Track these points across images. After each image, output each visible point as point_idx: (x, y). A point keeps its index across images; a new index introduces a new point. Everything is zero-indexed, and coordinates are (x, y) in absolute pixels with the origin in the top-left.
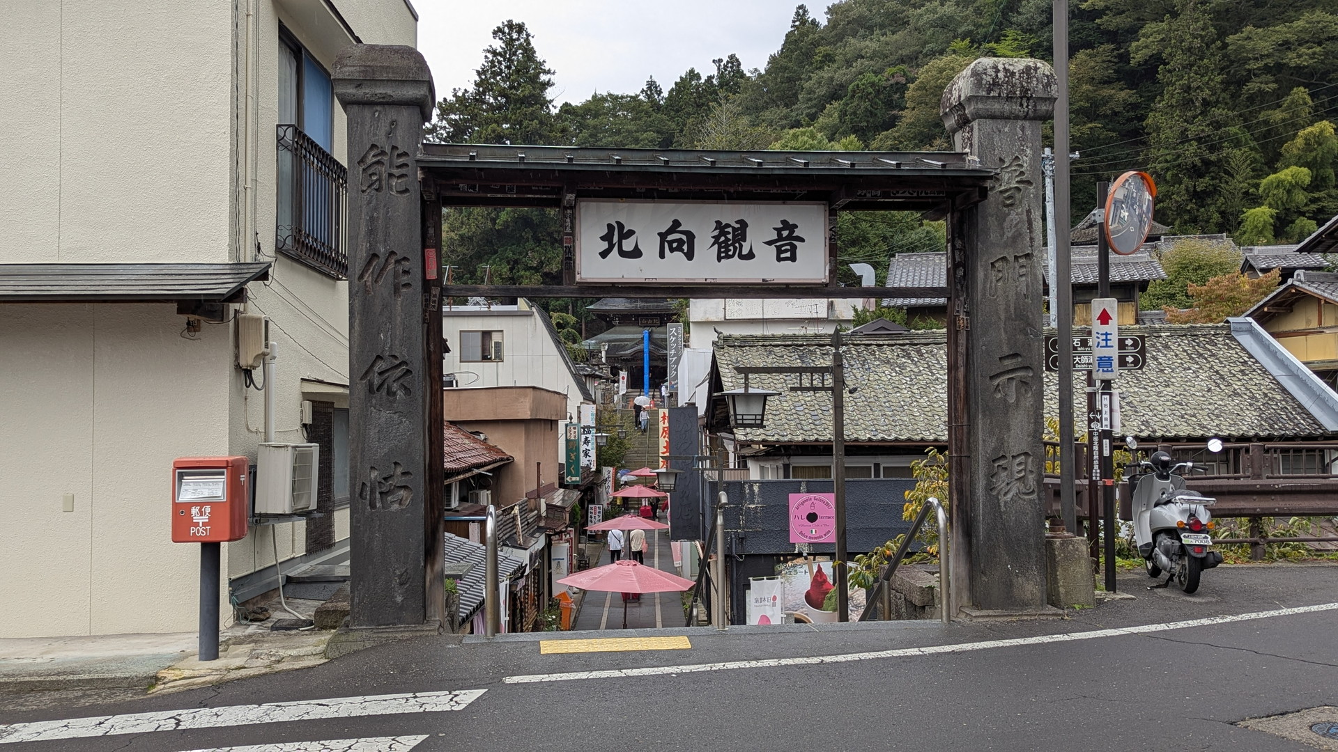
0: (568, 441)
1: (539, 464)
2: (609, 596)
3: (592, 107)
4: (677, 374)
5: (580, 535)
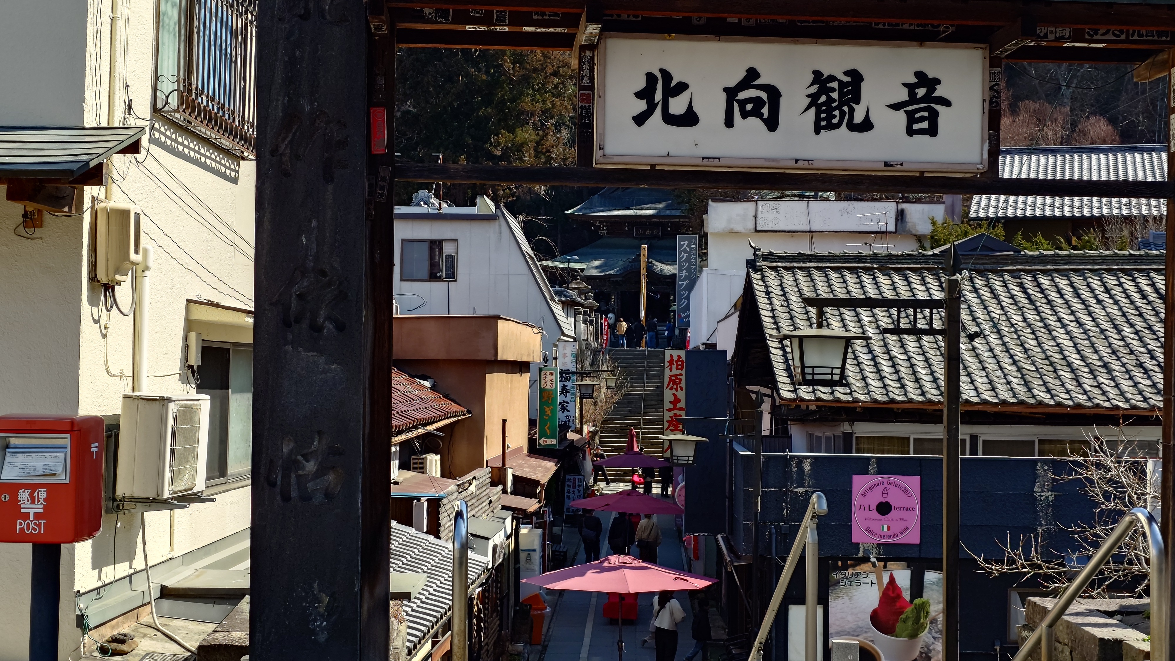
0: (542, 391)
1: (504, 421)
4: (688, 303)
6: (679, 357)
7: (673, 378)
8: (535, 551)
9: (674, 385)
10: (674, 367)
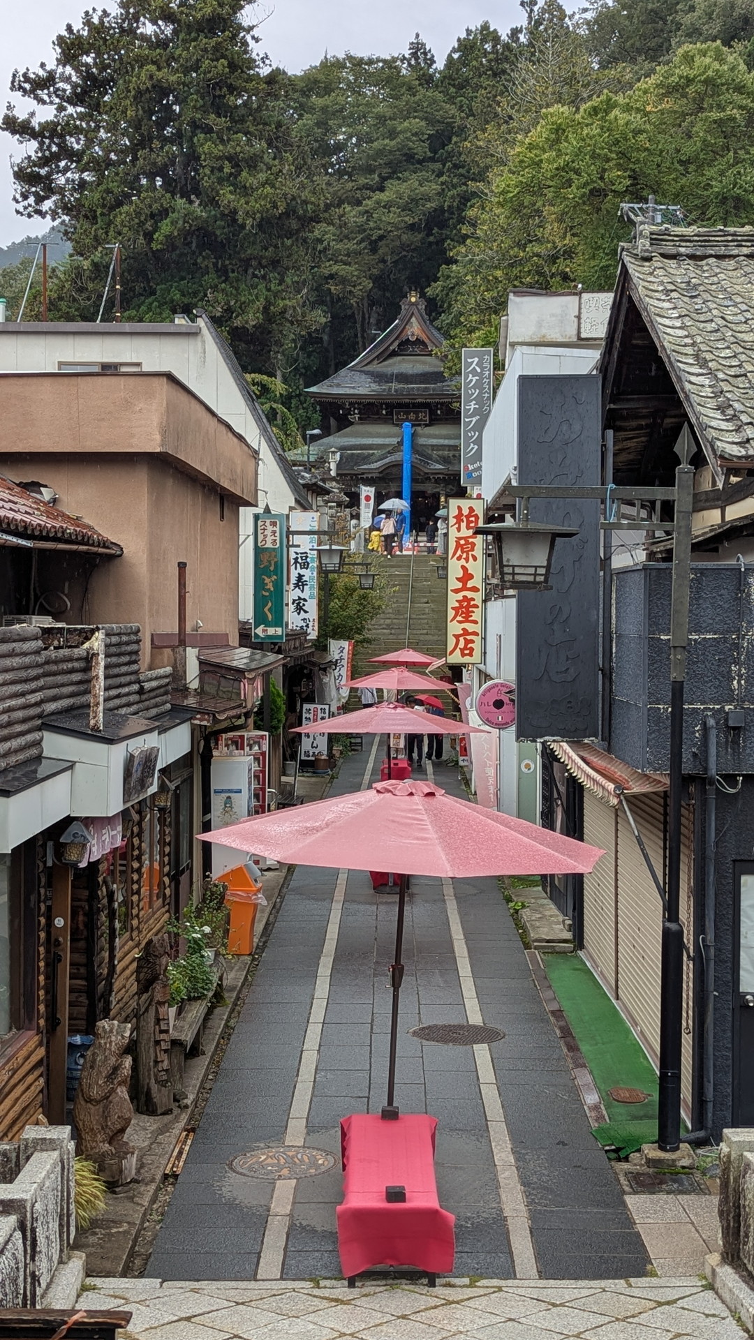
0: (259, 551)
1: (182, 566)
2: (342, 880)
3: (321, 77)
4: (480, 449)
5: (285, 759)
6: (471, 509)
7: (462, 542)
8: (240, 791)
9: (463, 552)
10: (463, 525)
